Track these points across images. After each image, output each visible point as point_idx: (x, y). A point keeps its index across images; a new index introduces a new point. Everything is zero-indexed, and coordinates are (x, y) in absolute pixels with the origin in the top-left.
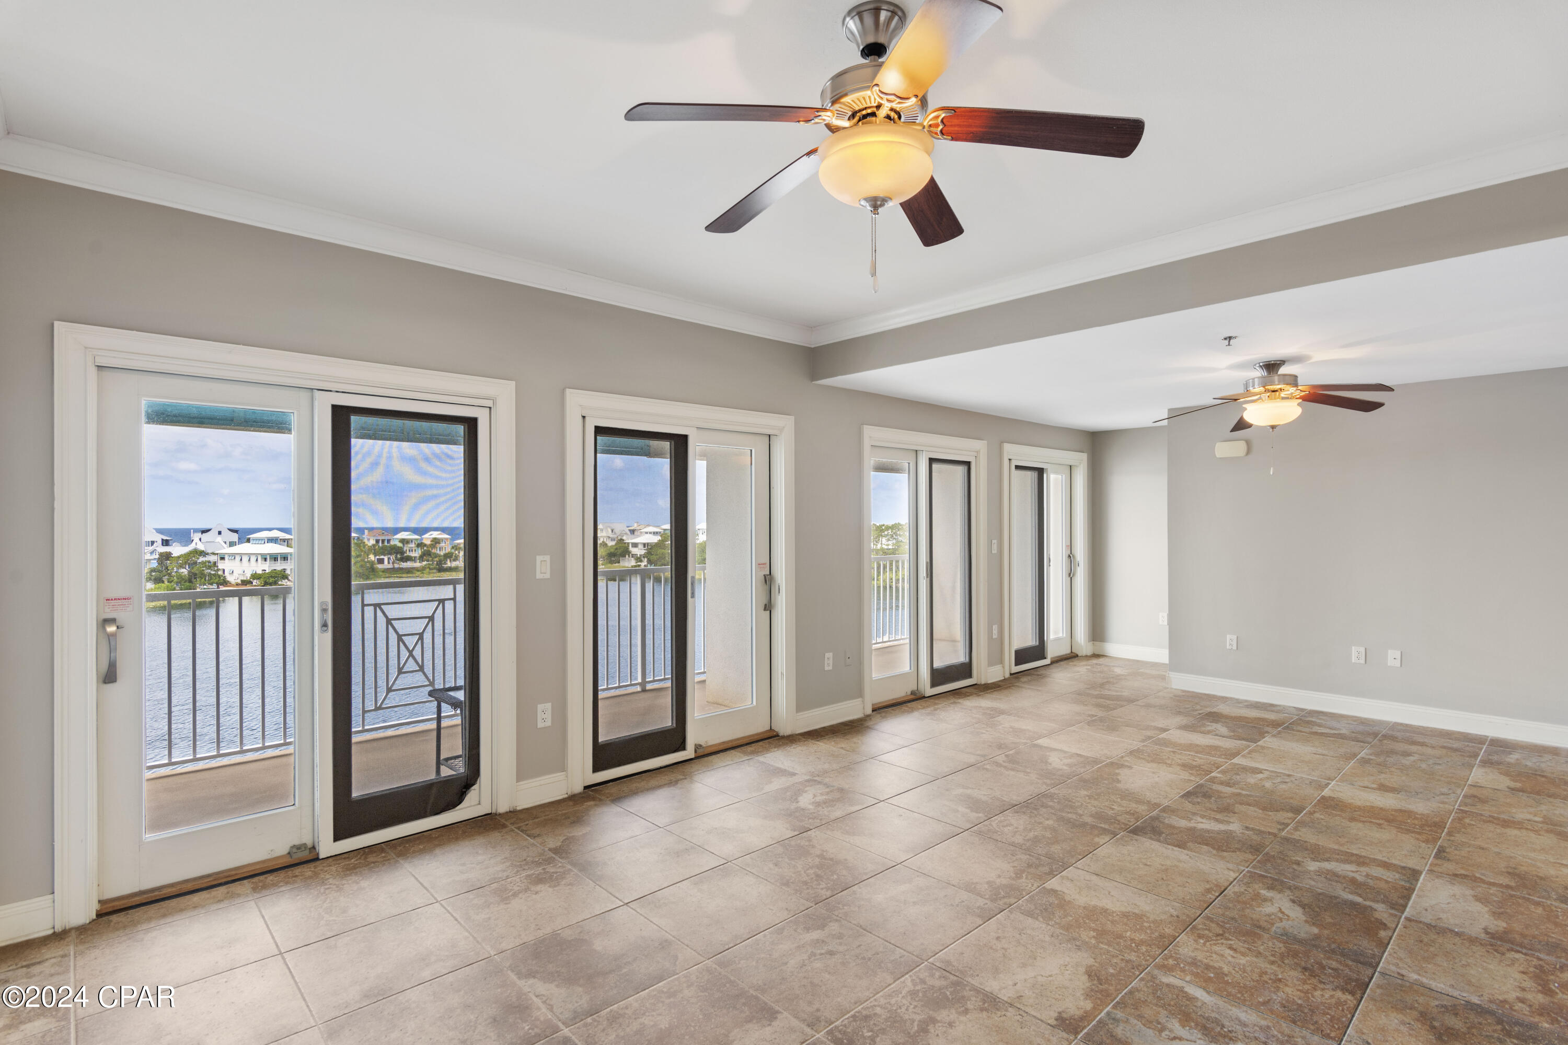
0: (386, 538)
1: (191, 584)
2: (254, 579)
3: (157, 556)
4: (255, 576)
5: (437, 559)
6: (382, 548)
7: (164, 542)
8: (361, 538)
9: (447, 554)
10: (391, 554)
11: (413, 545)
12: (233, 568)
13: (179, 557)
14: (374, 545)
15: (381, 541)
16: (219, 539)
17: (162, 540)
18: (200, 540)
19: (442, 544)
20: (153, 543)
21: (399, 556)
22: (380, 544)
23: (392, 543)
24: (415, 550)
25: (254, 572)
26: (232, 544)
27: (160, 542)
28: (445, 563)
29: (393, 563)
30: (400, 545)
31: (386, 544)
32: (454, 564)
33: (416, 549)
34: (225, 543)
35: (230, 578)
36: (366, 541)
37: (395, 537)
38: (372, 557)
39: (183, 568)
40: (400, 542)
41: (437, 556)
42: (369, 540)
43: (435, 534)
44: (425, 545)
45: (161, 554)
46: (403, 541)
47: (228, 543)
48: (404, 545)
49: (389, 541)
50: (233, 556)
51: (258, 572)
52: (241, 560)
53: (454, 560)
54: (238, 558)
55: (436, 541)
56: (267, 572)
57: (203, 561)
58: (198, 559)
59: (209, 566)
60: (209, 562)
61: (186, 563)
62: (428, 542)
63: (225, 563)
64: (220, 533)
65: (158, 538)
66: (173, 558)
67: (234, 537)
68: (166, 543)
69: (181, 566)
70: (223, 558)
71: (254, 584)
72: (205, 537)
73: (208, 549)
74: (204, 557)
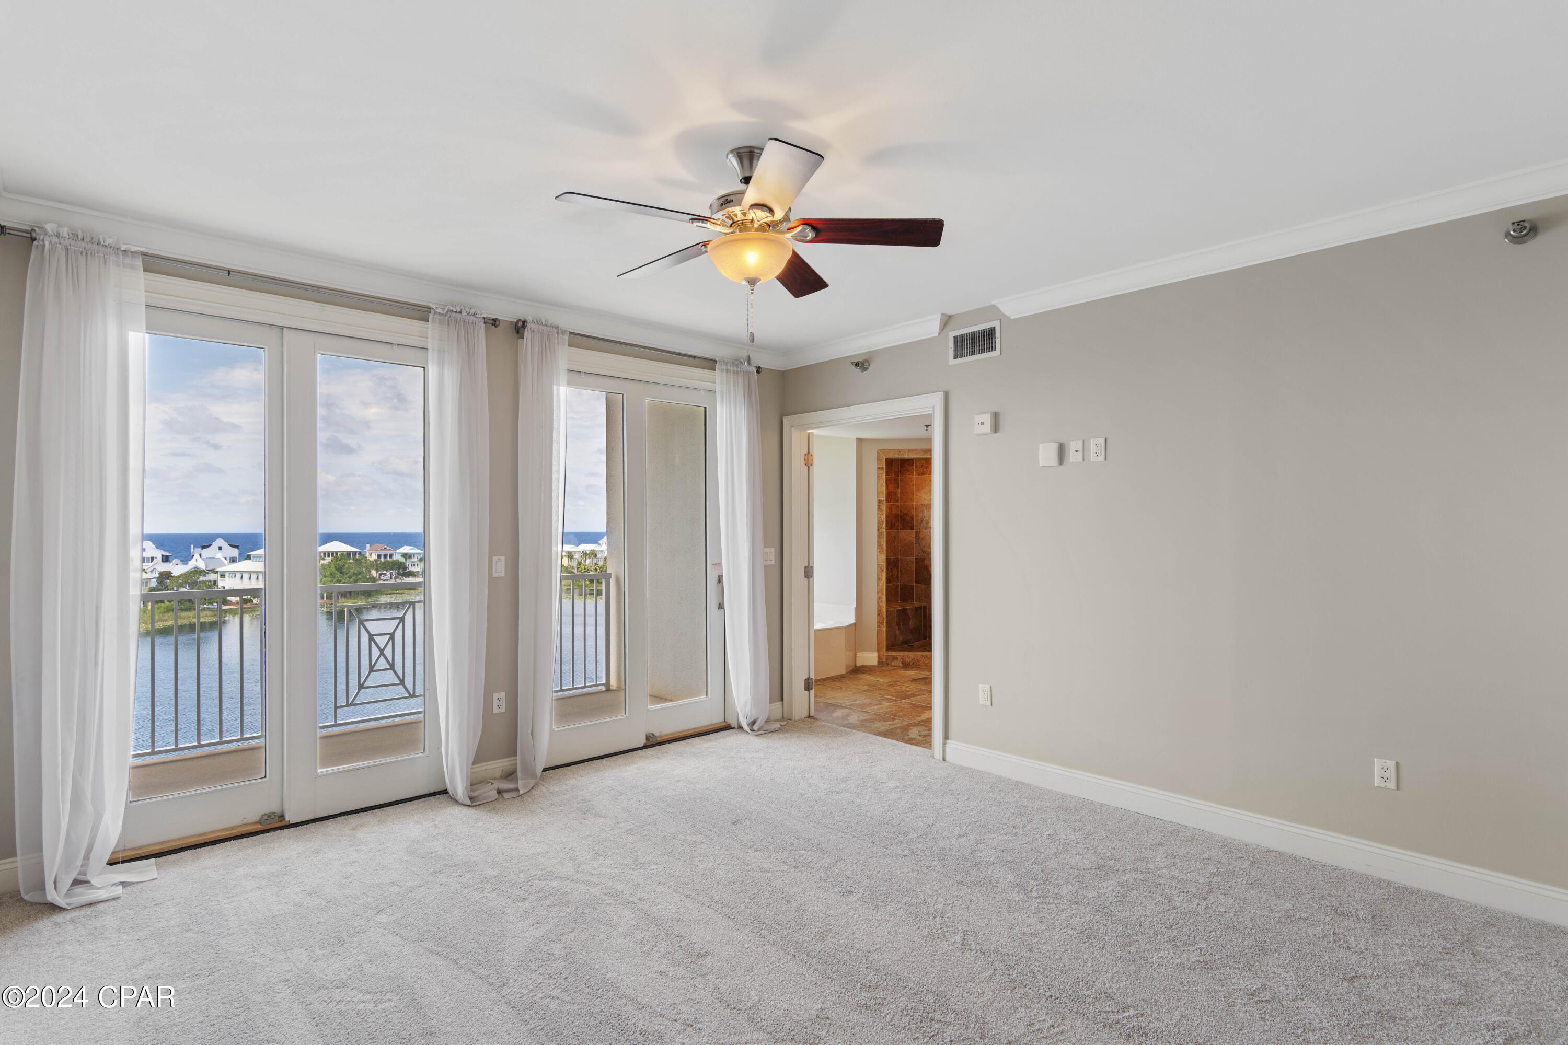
0: (388, 553)
1: (191, 604)
3: (157, 575)
6: (384, 563)
7: (164, 558)
8: (363, 553)
10: (392, 570)
11: (415, 560)
13: (179, 577)
14: (376, 560)
15: (383, 557)
16: (219, 555)
17: (162, 556)
18: (200, 555)
20: (152, 559)
21: (401, 571)
22: (382, 559)
23: (395, 558)
24: (417, 565)
26: (233, 560)
27: (160, 558)
29: (395, 579)
30: (402, 560)
31: (388, 559)
33: (419, 563)
34: (226, 558)
36: (367, 555)
37: (398, 551)
38: (374, 573)
39: (183, 587)
40: (402, 556)
42: (370, 554)
45: (161, 574)
46: (405, 556)
47: (228, 559)
48: (406, 560)
49: (391, 556)
50: (233, 573)
52: (242, 577)
54: (238, 576)
57: (203, 581)
58: (198, 578)
59: (209, 585)
60: (210, 581)
61: (186, 583)
63: (224, 580)
64: (220, 548)
65: (158, 554)
66: (172, 577)
67: (235, 553)
68: (166, 559)
69: (181, 586)
70: (224, 575)
71: (255, 602)
72: (206, 553)
73: (206, 567)
74: (204, 575)
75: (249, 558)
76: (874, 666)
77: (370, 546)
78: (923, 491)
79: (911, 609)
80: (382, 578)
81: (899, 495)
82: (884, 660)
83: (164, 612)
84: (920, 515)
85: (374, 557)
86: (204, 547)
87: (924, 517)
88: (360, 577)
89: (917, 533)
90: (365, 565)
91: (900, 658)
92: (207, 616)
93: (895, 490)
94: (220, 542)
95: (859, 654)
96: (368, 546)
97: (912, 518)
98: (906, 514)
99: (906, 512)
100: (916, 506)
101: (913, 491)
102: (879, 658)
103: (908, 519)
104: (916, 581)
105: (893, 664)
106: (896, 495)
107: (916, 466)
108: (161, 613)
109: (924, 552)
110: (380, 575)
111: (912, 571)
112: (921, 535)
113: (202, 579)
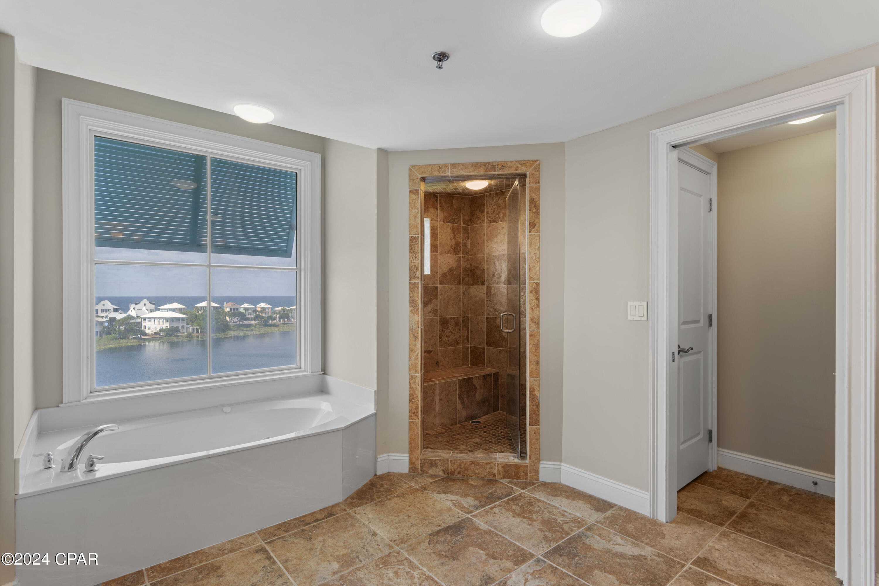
0: (236, 307)
1: (126, 335)
2: (161, 332)
3: (108, 319)
4: (162, 330)
5: (264, 320)
6: (233, 313)
7: (115, 310)
9: (269, 317)
10: (238, 317)
11: (250, 311)
12: (149, 325)
13: (119, 320)
14: (229, 312)
15: (233, 309)
16: (144, 308)
17: (114, 308)
18: (134, 309)
19: (267, 311)
20: (108, 310)
21: (243, 318)
22: (233, 311)
23: (240, 310)
25: (161, 328)
26: (151, 311)
27: (112, 310)
28: (268, 322)
29: (239, 322)
30: (244, 311)
31: (236, 311)
32: (273, 322)
33: (252, 313)
34: (147, 310)
35: (147, 331)
36: (224, 309)
37: (241, 306)
38: (228, 319)
40: (243, 309)
41: (263, 317)
42: (226, 308)
43: (263, 305)
44: (258, 311)
45: (110, 318)
46: (245, 309)
47: (149, 310)
48: (246, 311)
49: (237, 309)
50: (151, 318)
51: (163, 328)
52: (155, 321)
53: (274, 320)
54: (153, 320)
55: (263, 309)
56: (168, 327)
58: (130, 321)
59: (136, 325)
60: (136, 323)
61: (123, 323)
62: (259, 309)
63: (146, 322)
64: (145, 305)
65: (111, 307)
66: (116, 320)
67: (153, 307)
68: (116, 310)
69: (121, 325)
70: (145, 319)
71: (161, 334)
72: (137, 307)
73: (137, 315)
74: (133, 320)
75: (159, 310)
76: (401, 475)
77: (226, 303)
78: (495, 240)
79: (478, 378)
80: (232, 321)
81: (469, 247)
82: (418, 466)
83: (111, 340)
84: (492, 268)
85: (228, 310)
86: (136, 304)
87: (496, 270)
88: (219, 321)
89: (489, 289)
90: (223, 314)
91: (440, 463)
92: (134, 342)
93: (465, 241)
94: (145, 301)
95: (382, 458)
96: (225, 303)
97: (483, 272)
98: (477, 268)
99: (476, 265)
100: (487, 258)
101: (484, 241)
102: (412, 463)
103: (479, 273)
104: (486, 344)
105: (431, 472)
106: (466, 246)
107: (487, 213)
108: (109, 340)
109: (495, 310)
110: (231, 320)
111: (483, 332)
112: (493, 291)
113: (132, 321)
